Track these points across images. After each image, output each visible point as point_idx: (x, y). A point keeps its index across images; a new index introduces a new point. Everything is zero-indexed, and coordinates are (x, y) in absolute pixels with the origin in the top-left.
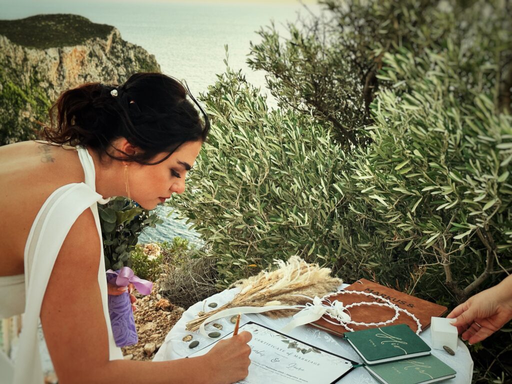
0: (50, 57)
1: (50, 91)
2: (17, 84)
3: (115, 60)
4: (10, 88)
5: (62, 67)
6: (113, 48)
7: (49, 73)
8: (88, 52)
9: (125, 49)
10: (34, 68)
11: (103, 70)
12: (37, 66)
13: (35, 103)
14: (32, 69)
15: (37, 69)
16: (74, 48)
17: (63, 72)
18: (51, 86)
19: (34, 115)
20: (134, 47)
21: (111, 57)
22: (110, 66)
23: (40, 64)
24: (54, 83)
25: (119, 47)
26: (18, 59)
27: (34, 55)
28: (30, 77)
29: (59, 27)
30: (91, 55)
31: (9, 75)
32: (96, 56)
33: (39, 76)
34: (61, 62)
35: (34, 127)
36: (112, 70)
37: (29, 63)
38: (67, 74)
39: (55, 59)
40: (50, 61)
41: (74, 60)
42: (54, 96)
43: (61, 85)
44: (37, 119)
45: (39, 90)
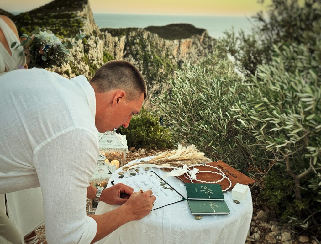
0: (175, 44)
1: (173, 60)
2: (160, 56)
3: (204, 46)
4: (156, 58)
5: (179, 49)
6: (204, 40)
7: (174, 52)
8: (192, 42)
9: (209, 41)
10: (167, 49)
11: (198, 51)
12: (169, 48)
13: (166, 65)
14: (166, 50)
15: (168, 49)
16: (186, 40)
17: (180, 51)
18: (174, 58)
19: (165, 71)
20: (214, 40)
21: (203, 44)
22: (201, 48)
23: (170, 47)
24: (175, 57)
25: (207, 39)
26: (161, 45)
27: (168, 42)
28: (165, 54)
29: (181, 30)
30: (193, 43)
31: (156, 52)
32: (196, 44)
33: (169, 53)
34: (179, 46)
35: (164, 77)
36: (202, 51)
37: (165, 47)
38: (181, 52)
39: (177, 45)
40: (175, 46)
41: (185, 45)
42: (175, 62)
43: (178, 57)
44: (166, 73)
45: (168, 60)
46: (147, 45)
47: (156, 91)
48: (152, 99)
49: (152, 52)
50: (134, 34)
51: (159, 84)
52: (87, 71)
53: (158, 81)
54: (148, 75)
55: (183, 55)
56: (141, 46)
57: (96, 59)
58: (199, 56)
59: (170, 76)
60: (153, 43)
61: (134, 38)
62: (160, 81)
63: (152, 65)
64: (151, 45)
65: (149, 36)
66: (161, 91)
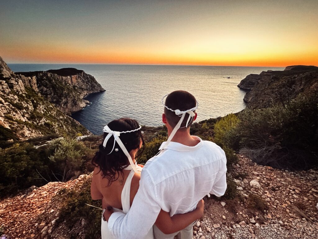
0: (68, 78)
2: (62, 85)
3: (84, 78)
4: (60, 86)
6: (83, 75)
7: (69, 82)
11: (82, 80)
12: (65, 80)
13: (67, 89)
16: (74, 76)
18: (70, 85)
20: (89, 75)
25: (85, 75)
26: (60, 79)
27: (64, 78)
28: (64, 83)
30: (78, 77)
31: (59, 83)
32: (80, 77)
33: (66, 83)
34: (71, 79)
35: (68, 94)
36: (84, 80)
37: (63, 80)
38: (73, 82)
41: (75, 78)
42: (71, 87)
43: (72, 84)
44: (68, 92)
45: (67, 86)
46: (52, 80)
47: (65, 103)
48: (64, 107)
49: (56, 83)
50: (41, 74)
51: (65, 99)
52: (16, 99)
53: (65, 97)
54: (57, 95)
55: (75, 83)
56: (48, 81)
57: (21, 91)
58: (83, 83)
59: (70, 94)
60: (55, 79)
61: (42, 77)
62: (66, 97)
63: (58, 90)
65: (51, 75)
66: (68, 102)
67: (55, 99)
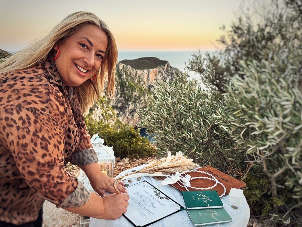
0: (145, 73)
1: (144, 85)
2: (133, 83)
3: (167, 74)
4: (131, 84)
5: (149, 76)
6: (167, 69)
7: (144, 79)
8: (158, 71)
9: (171, 69)
10: (139, 77)
11: (163, 77)
12: (140, 76)
13: (139, 89)
14: (138, 77)
15: (140, 77)
16: (153, 69)
17: (149, 78)
19: (138, 94)
20: (175, 69)
21: (166, 72)
22: (166, 76)
23: (141, 75)
24: (146, 82)
25: (169, 69)
26: (134, 74)
27: (139, 72)
28: (138, 80)
29: (149, 62)
30: (159, 72)
31: (130, 79)
32: (161, 72)
33: (141, 80)
34: (148, 75)
35: (138, 98)
36: (166, 77)
37: (137, 75)
38: (150, 79)
39: (146, 73)
40: (145, 74)
41: (153, 74)
42: (145, 87)
43: (148, 83)
44: (139, 95)
45: (140, 85)
46: (123, 74)
47: (131, 110)
48: (129, 117)
49: (127, 80)
51: (134, 104)
53: (133, 102)
54: (124, 97)
55: (152, 81)
56: (118, 75)
59: (142, 98)
60: (127, 73)
62: (135, 102)
63: (127, 90)
64: (126, 74)
65: (124, 67)
66: (136, 110)
67: (120, 104)
